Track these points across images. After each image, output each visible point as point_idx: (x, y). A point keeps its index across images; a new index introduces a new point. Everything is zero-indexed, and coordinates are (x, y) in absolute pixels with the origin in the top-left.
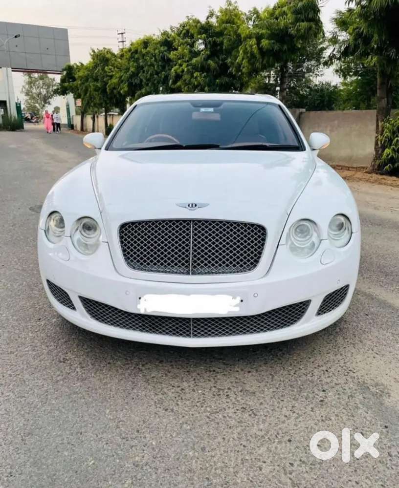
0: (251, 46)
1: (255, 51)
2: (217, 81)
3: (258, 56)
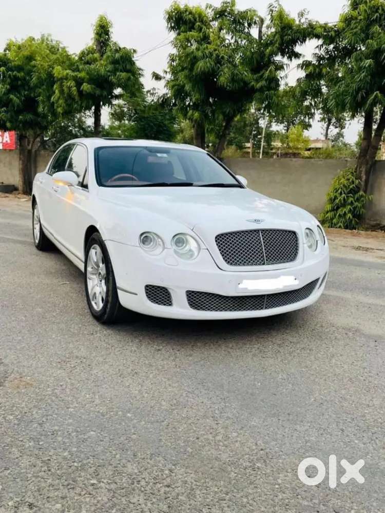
0: (69, 88)
1: (75, 93)
2: (21, 117)
3: (77, 98)
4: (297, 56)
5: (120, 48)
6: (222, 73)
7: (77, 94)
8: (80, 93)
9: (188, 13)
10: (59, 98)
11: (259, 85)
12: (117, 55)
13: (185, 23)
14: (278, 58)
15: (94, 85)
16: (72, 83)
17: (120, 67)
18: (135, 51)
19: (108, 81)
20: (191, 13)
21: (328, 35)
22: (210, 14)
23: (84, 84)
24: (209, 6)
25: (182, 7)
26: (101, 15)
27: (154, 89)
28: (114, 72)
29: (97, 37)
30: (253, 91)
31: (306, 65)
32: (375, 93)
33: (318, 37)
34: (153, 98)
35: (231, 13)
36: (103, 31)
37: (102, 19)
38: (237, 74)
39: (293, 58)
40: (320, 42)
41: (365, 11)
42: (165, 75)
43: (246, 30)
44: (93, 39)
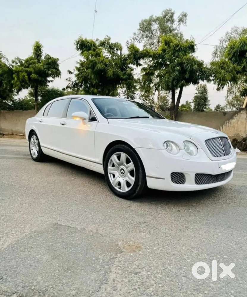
4: (140, 65)
5: (50, 57)
6: (109, 71)
7: (28, 79)
8: (30, 78)
9: (87, 42)
10: (17, 81)
11: (124, 77)
12: (50, 61)
13: (86, 47)
14: (130, 65)
15: (38, 75)
16: (25, 74)
17: (52, 67)
18: (58, 59)
19: (46, 73)
20: (88, 42)
21: (154, 57)
22: (98, 43)
23: (33, 74)
24: (97, 40)
25: (84, 39)
26: (36, 42)
27: (70, 78)
28: (48, 69)
29: (35, 51)
30: (122, 79)
31: (144, 69)
32: (183, 81)
33: (150, 56)
34: (70, 82)
35: (108, 44)
36: (38, 49)
37: (37, 43)
38: (115, 71)
39: (138, 66)
40: (151, 59)
41: (173, 46)
42: (74, 72)
43: (116, 52)
44: (33, 53)
